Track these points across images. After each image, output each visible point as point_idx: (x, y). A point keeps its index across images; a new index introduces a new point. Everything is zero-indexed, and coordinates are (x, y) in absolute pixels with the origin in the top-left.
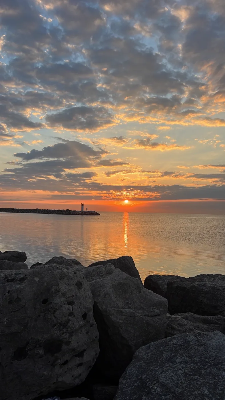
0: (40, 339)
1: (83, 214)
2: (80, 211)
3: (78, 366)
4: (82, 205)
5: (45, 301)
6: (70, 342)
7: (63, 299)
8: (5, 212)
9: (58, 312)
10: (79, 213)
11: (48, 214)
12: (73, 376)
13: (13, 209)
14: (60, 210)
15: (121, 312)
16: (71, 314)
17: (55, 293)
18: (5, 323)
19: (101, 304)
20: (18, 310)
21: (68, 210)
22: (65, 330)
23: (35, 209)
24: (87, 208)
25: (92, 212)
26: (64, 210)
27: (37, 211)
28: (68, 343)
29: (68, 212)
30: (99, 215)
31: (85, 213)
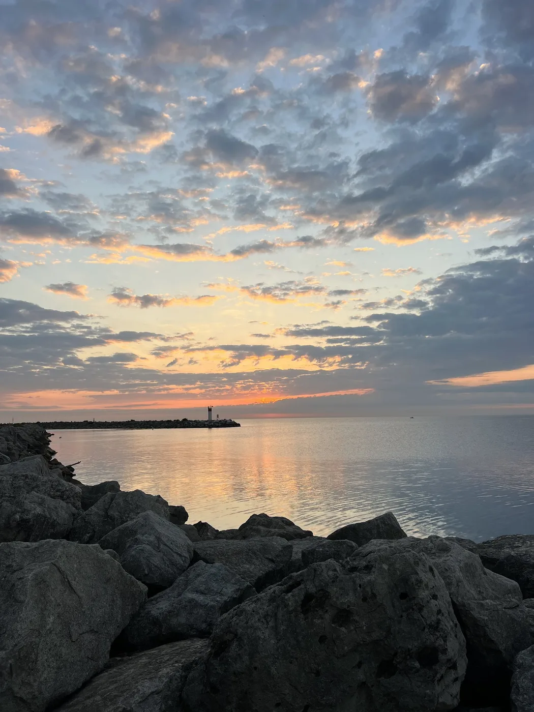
0: (410, 647)
1: (211, 425)
2: (206, 421)
3: (454, 682)
4: (210, 410)
5: (404, 596)
6: (447, 649)
7: (427, 592)
8: (78, 428)
9: (425, 610)
10: (205, 425)
11: (151, 428)
12: (451, 696)
13: (91, 423)
14: (171, 421)
15: (482, 605)
16: (439, 612)
17: (416, 584)
18: (365, 628)
19: (455, 596)
20: (374, 610)
21: (185, 420)
22: (438, 634)
23: (128, 421)
24: (218, 415)
25: (226, 422)
26: (178, 420)
27: (131, 424)
28: (445, 651)
29: (185, 424)
30: (239, 425)
31: (214, 423)
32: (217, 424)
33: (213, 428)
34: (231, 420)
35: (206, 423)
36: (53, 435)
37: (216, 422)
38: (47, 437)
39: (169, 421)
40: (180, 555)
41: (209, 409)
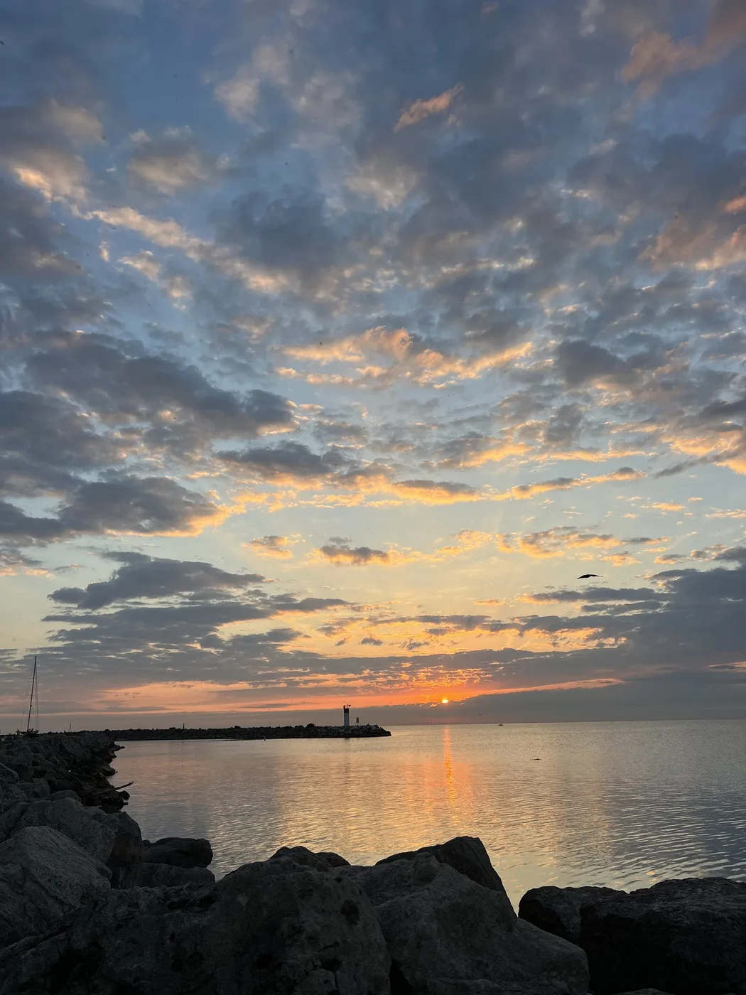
1: (349, 734)
2: (341, 728)
4: (346, 711)
5: (265, 961)
7: (310, 953)
10: (339, 733)
13: (179, 730)
15: (465, 987)
17: (290, 936)
19: (410, 967)
21: (311, 726)
23: (231, 728)
24: (358, 719)
25: (370, 728)
26: (300, 726)
27: (235, 732)
29: (310, 732)
30: (388, 734)
31: (353, 731)
32: (357, 733)
33: (351, 739)
34: (376, 726)
35: (340, 731)
36: (123, 747)
37: (356, 730)
38: (113, 752)
39: (288, 728)
40: (61, 903)
41: (345, 709)
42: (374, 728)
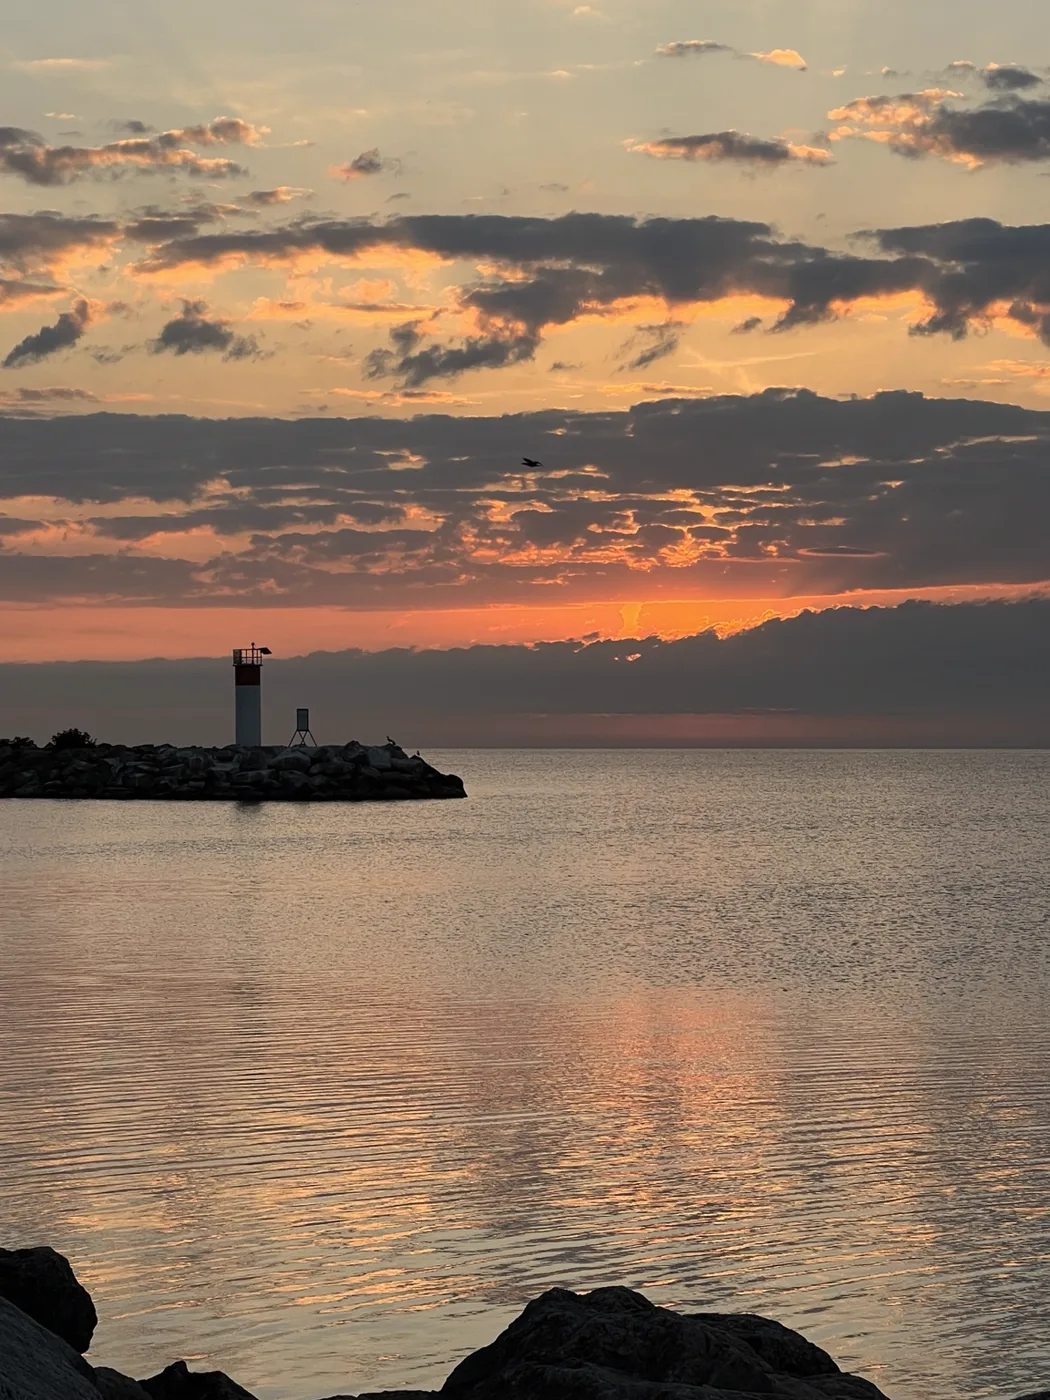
1: (256, 783)
2: (221, 755)
4: (248, 675)
10: (211, 777)
21: (71, 741)
24: (303, 716)
25: (364, 760)
30: (451, 788)
31: (277, 768)
32: (298, 778)
34: (394, 750)
35: (219, 767)
37: (295, 764)
42: (386, 760)
